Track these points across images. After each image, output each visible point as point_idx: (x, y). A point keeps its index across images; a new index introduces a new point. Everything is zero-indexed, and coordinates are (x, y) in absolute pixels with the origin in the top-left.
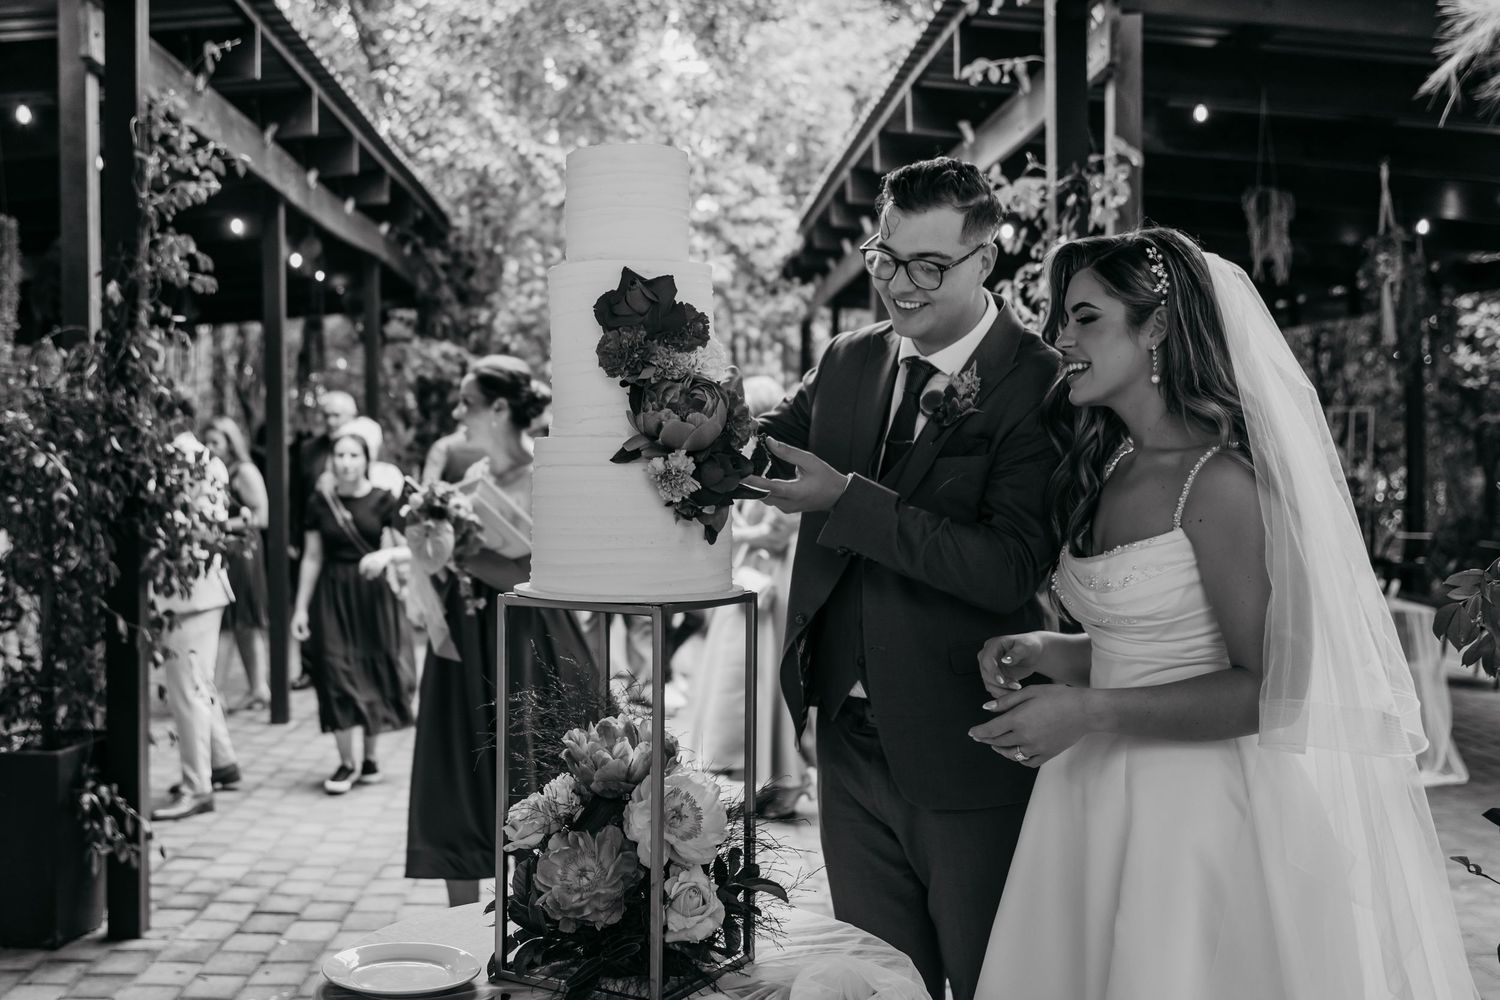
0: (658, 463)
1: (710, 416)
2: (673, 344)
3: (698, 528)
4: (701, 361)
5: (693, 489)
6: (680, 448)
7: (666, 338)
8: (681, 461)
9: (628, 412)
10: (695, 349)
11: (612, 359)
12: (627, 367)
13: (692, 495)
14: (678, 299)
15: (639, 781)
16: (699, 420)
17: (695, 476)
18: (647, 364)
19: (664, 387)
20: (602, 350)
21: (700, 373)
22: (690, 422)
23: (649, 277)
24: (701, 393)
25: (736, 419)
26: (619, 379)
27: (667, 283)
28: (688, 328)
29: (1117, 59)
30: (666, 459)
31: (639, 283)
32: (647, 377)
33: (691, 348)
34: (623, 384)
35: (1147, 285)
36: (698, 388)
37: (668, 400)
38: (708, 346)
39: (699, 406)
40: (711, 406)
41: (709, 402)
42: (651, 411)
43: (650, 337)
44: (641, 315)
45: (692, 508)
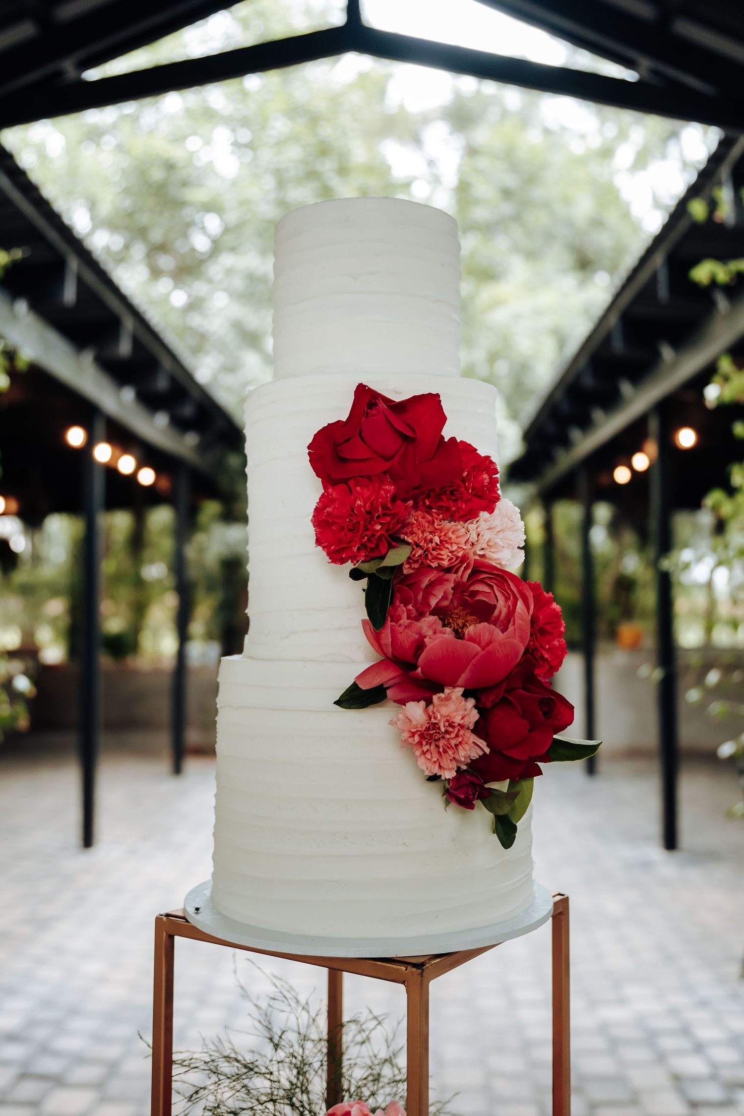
0: (416, 711)
1: (504, 629)
2: (440, 508)
3: (483, 818)
4: (487, 535)
5: (475, 754)
6: (452, 684)
7: (428, 497)
8: (455, 706)
9: (364, 622)
10: (477, 516)
11: (336, 532)
12: (363, 546)
13: (473, 764)
14: (447, 433)
16: (486, 638)
17: (479, 729)
18: (395, 540)
19: (426, 582)
20: (319, 517)
21: (483, 556)
22: (471, 639)
23: (397, 399)
24: (487, 590)
25: (542, 631)
26: (349, 566)
27: (428, 407)
28: (464, 480)
31: (380, 408)
32: (397, 563)
33: (470, 515)
34: (356, 575)
36: (482, 581)
37: (433, 602)
38: (496, 511)
39: (484, 612)
40: (504, 611)
41: (501, 606)
42: (405, 621)
43: (400, 496)
44: (387, 459)
45: (473, 785)
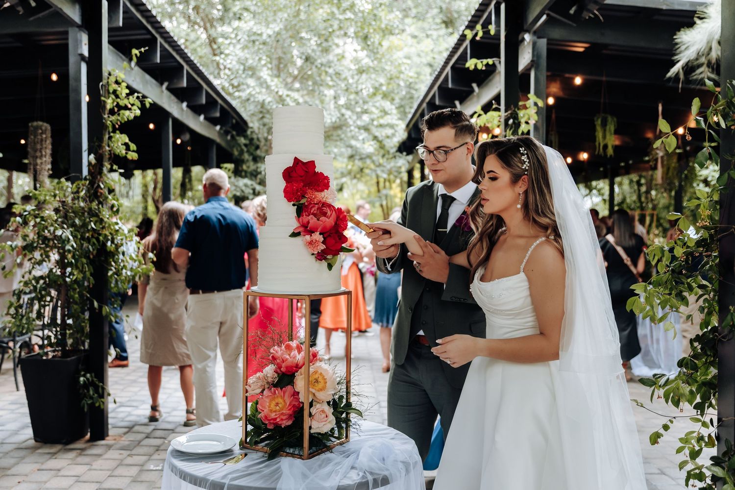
0: (308, 237)
1: (329, 218)
2: (314, 189)
3: (324, 264)
4: (326, 196)
5: (322, 248)
6: (317, 231)
7: (312, 186)
8: (317, 237)
9: (295, 216)
10: (324, 191)
11: (289, 194)
12: (296, 198)
13: (322, 251)
14: (317, 170)
15: (301, 368)
17: (323, 242)
18: (303, 197)
19: (311, 206)
20: (285, 191)
21: (325, 201)
22: (321, 221)
23: (305, 161)
24: (326, 209)
26: (292, 203)
27: (312, 164)
28: (321, 182)
29: (535, 59)
30: (311, 236)
31: (300, 164)
32: (304, 202)
33: (322, 190)
34: (294, 205)
35: (520, 165)
36: (325, 207)
37: (312, 212)
38: (329, 190)
39: (325, 214)
41: (329, 213)
42: (305, 216)
43: (305, 186)
44: (301, 177)
45: (322, 256)
